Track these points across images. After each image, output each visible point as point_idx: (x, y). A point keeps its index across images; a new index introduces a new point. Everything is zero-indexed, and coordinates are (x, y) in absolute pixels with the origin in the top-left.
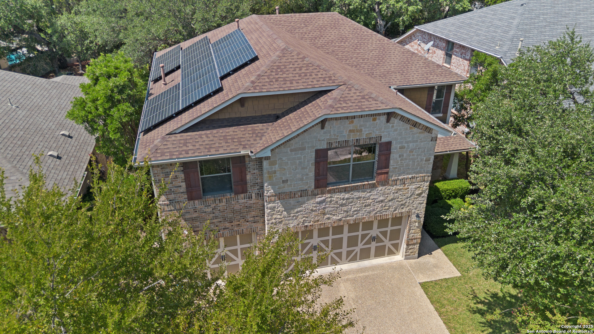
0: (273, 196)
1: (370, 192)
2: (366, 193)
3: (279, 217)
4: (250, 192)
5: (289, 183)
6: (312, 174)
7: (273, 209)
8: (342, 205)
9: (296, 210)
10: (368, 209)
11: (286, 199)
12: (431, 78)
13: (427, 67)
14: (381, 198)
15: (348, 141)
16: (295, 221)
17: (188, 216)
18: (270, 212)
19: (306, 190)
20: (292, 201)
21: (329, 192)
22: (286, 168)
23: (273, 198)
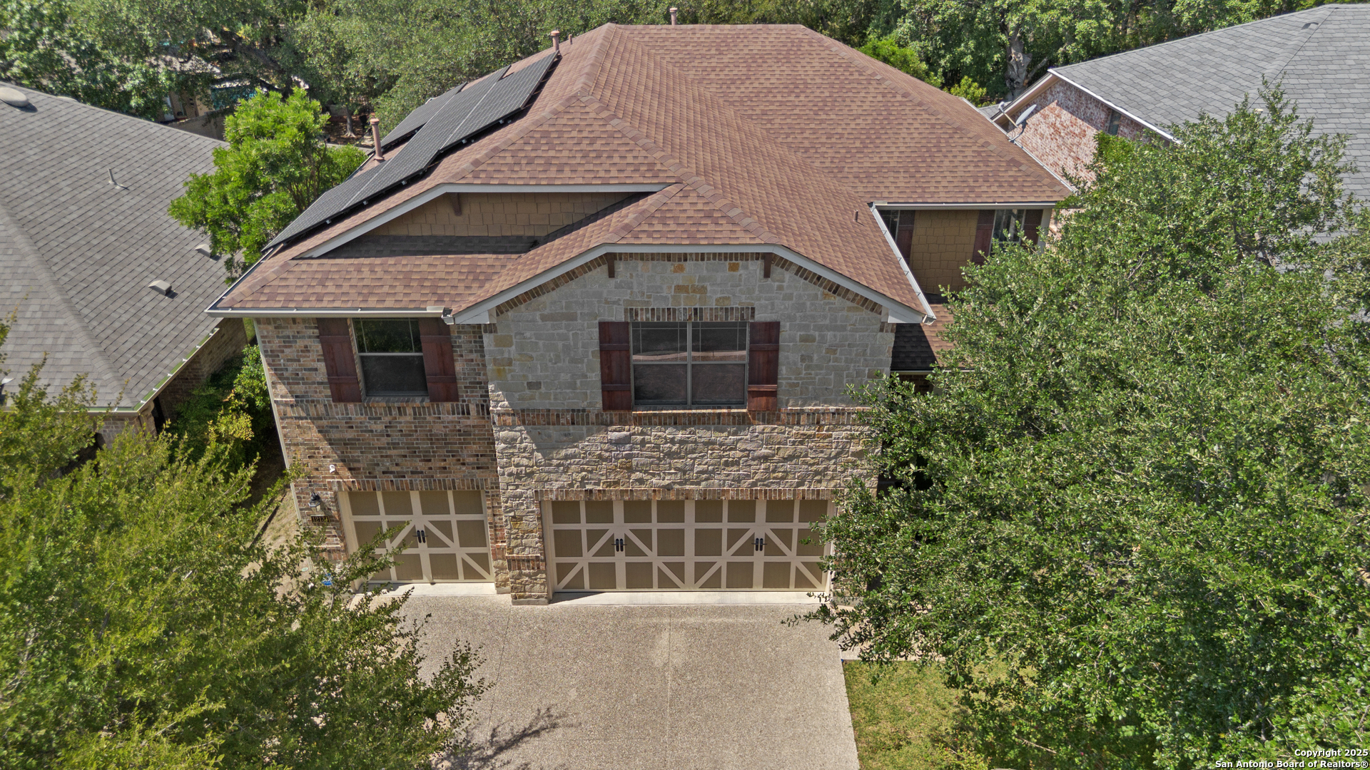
0: (508, 414)
1: (735, 434)
2: (726, 434)
3: (525, 461)
4: (464, 401)
5: (543, 389)
6: (595, 376)
7: (511, 442)
8: (670, 455)
9: (563, 453)
10: (733, 471)
11: (539, 424)
12: (984, 189)
13: (981, 164)
14: (763, 451)
15: (674, 310)
16: (564, 477)
17: (335, 435)
18: (504, 449)
19: (584, 410)
20: (553, 431)
21: (639, 421)
22: (534, 355)
23: (509, 420)
